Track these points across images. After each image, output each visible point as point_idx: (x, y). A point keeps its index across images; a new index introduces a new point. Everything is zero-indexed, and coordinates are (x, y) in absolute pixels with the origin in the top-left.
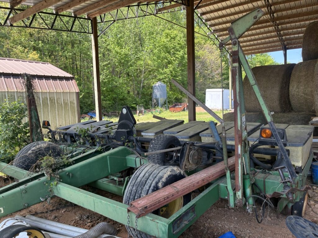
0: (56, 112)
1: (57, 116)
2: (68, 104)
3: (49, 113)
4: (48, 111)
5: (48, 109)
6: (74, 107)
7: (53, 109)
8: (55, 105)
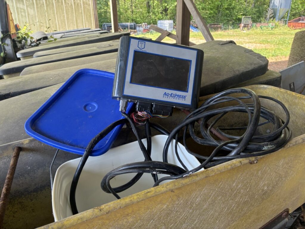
0: (64, 16)
1: (66, 20)
2: (81, 6)
3: (55, 15)
4: (54, 13)
5: (53, 11)
6: (89, 10)
7: (61, 11)
8: (62, 6)
